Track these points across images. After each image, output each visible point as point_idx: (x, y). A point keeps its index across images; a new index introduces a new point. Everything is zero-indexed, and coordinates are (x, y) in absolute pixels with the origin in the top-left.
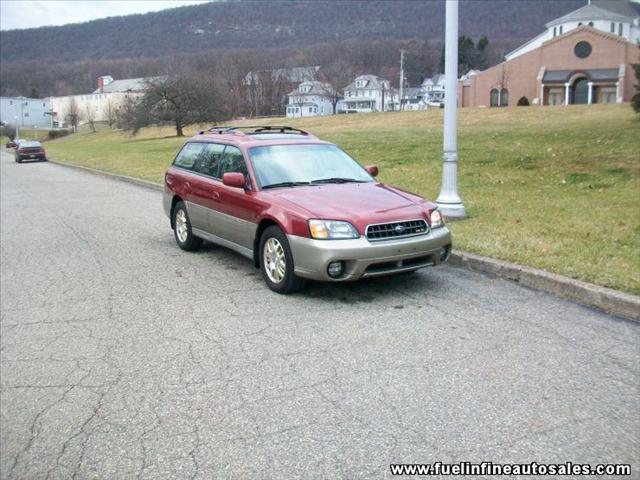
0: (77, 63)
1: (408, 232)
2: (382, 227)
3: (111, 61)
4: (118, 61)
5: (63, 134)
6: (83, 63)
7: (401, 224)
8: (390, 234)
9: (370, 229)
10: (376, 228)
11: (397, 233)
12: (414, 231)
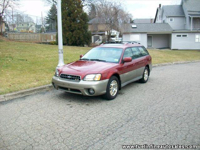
1: (72, 79)
2: (65, 75)
8: (66, 78)
9: (61, 75)
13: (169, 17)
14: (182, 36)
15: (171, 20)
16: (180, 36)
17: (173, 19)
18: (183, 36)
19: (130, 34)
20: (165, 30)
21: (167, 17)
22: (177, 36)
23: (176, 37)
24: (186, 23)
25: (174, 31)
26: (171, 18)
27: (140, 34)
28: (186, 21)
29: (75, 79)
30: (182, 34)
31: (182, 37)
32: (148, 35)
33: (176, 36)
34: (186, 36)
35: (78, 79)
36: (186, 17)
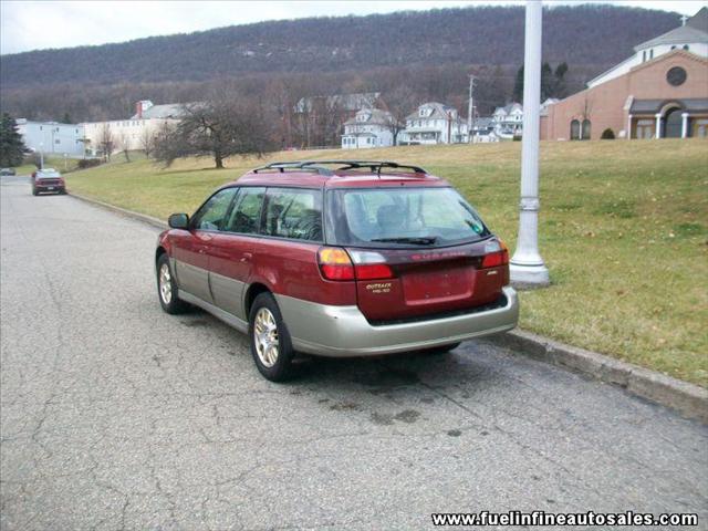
0: (114, 86)
3: (152, 85)
4: (159, 85)
5: (95, 163)
6: (120, 86)
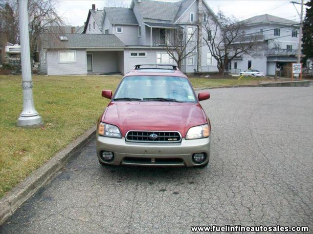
1: (162, 139)
2: (140, 133)
7: (156, 133)
8: (145, 139)
9: (130, 133)
10: (135, 133)
11: (150, 139)
12: (166, 139)
13: (116, 25)
14: (138, 54)
15: (119, 30)
16: (136, 54)
17: (122, 28)
18: (140, 54)
19: (59, 51)
20: (114, 45)
21: (113, 25)
22: (132, 54)
23: (130, 56)
24: (140, 35)
25: (127, 47)
26: (119, 27)
27: (75, 51)
28: (140, 32)
29: (169, 138)
30: (138, 52)
31: (138, 56)
32: (88, 52)
33: (130, 54)
34: (144, 54)
35: (174, 138)
36: (140, 27)
